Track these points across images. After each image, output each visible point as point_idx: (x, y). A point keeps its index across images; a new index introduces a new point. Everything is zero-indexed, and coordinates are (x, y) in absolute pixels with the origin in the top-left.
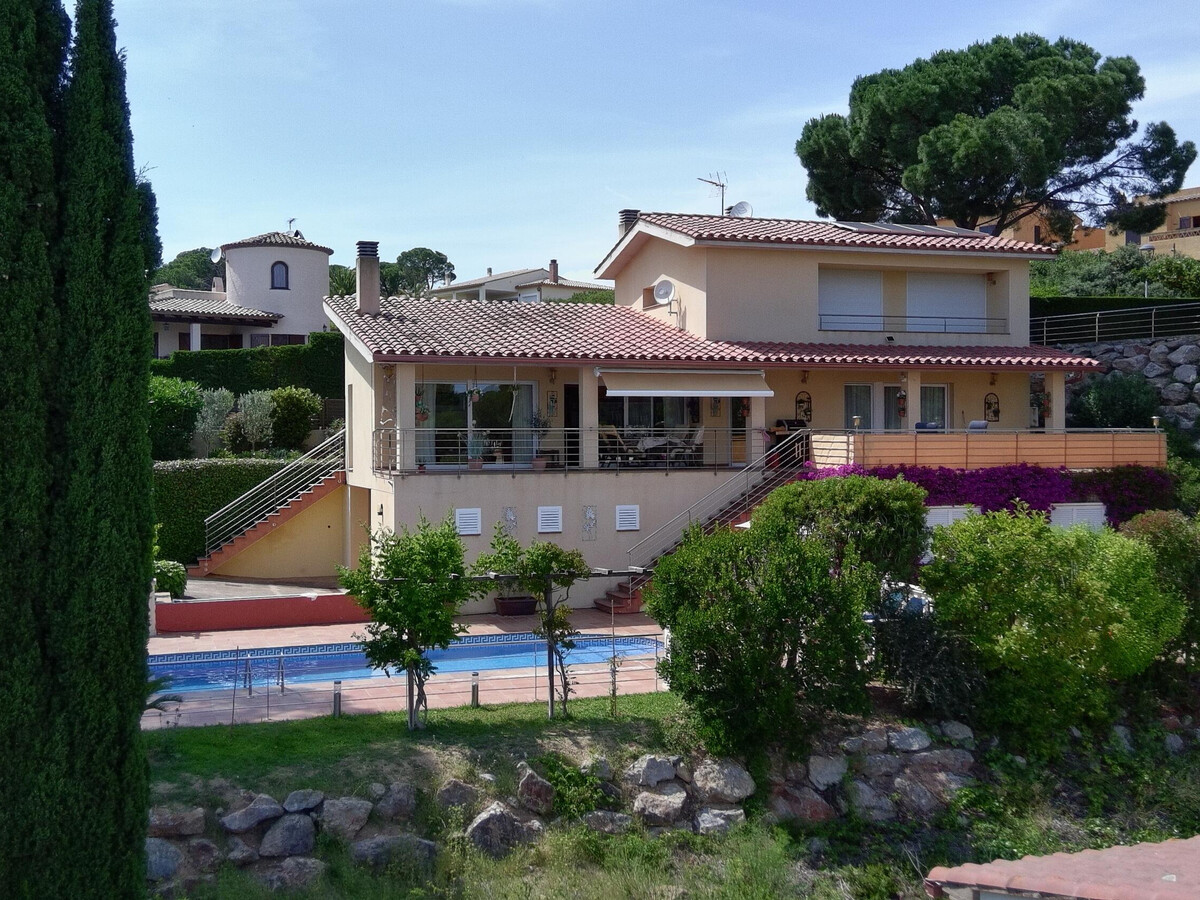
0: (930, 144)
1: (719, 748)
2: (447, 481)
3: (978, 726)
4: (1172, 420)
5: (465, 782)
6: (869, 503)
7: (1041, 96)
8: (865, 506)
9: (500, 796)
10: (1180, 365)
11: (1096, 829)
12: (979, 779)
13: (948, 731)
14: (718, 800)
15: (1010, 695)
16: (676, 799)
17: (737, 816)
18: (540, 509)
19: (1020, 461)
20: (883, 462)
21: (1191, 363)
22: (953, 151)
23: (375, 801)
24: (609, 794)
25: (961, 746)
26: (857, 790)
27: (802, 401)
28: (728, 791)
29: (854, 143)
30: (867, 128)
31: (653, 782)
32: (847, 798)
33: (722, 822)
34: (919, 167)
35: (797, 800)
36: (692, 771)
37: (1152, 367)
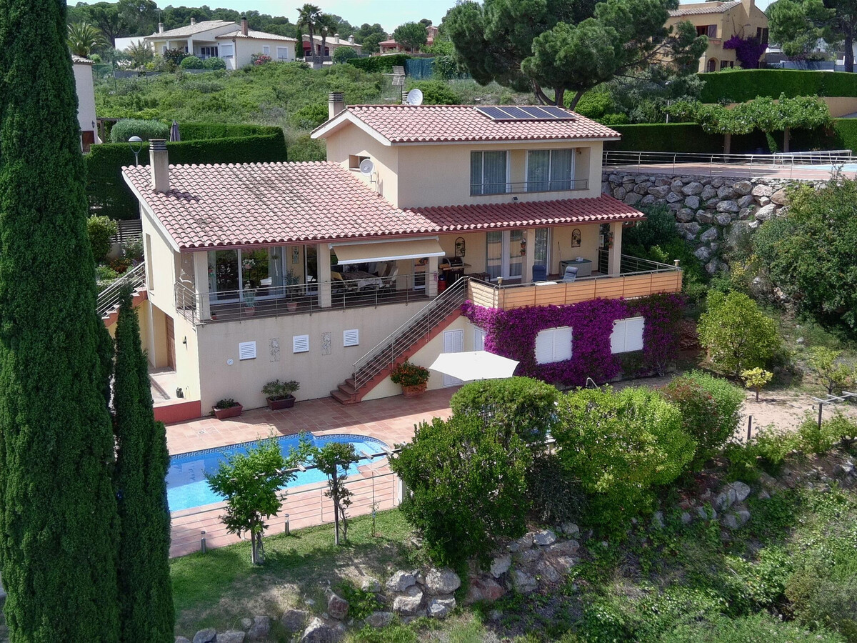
0: (541, 44)
1: (440, 563)
2: (232, 325)
3: (582, 525)
4: (682, 233)
5: (297, 608)
6: (525, 402)
7: (613, 15)
8: (522, 404)
9: (317, 613)
10: (689, 195)
11: (646, 588)
12: (582, 558)
13: (566, 529)
14: (441, 594)
15: (601, 509)
16: (416, 599)
17: (452, 603)
18: (294, 338)
19: (597, 296)
20: (516, 305)
21: (696, 195)
22: (556, 52)
23: (246, 630)
24: (380, 599)
25: (573, 538)
26: (517, 576)
27: (459, 244)
28: (446, 589)
29: (487, 31)
30: (497, 23)
31: (403, 589)
32: (511, 581)
33: (443, 607)
34: (533, 59)
35: (484, 588)
36: (424, 577)
37: (672, 196)
